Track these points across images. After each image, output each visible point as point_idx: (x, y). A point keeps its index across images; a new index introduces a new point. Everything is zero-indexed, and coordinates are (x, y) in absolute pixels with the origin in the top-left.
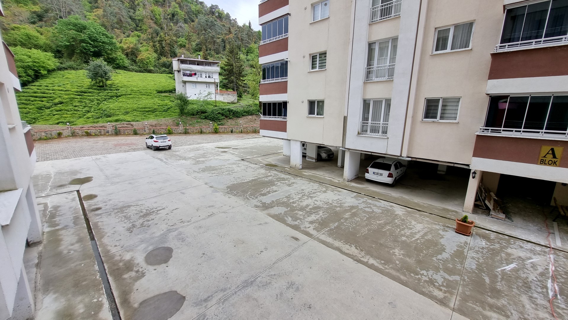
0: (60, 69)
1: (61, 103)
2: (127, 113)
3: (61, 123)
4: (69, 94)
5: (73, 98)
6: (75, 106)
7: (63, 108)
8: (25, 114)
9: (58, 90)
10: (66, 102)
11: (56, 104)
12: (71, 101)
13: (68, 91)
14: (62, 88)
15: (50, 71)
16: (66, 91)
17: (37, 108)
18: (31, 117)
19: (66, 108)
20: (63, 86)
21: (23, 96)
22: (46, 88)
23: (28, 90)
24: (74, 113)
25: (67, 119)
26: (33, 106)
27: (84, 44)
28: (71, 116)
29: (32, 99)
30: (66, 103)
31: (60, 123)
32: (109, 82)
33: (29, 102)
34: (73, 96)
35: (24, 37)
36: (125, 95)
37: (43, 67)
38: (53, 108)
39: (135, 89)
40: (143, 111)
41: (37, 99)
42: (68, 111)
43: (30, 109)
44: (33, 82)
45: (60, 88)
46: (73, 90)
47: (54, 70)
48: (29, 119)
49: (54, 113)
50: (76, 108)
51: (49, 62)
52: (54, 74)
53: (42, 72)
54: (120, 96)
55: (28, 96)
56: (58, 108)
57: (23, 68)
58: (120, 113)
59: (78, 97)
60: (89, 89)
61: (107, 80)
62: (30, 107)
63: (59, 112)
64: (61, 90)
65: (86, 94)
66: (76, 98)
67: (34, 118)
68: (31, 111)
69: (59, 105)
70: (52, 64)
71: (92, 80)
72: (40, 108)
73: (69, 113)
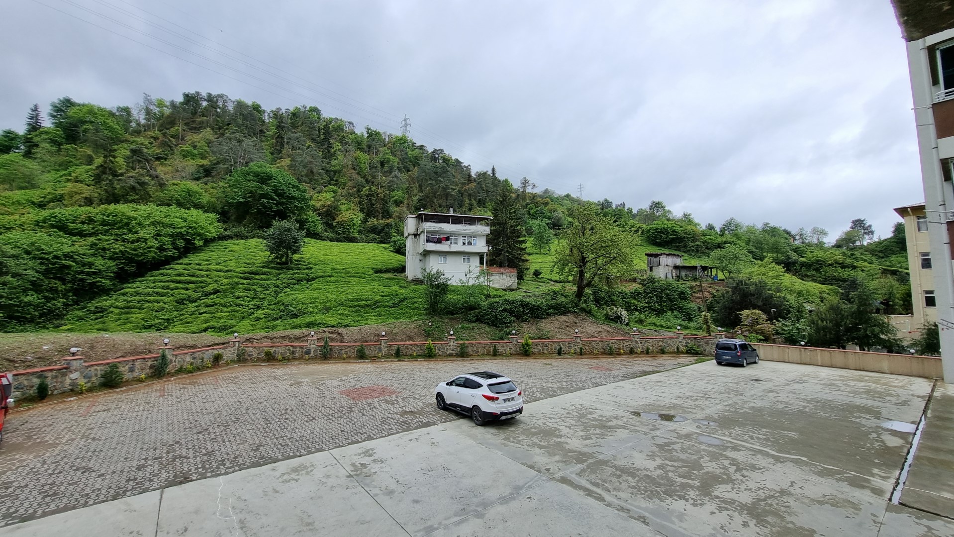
0: (222, 238)
1: (216, 292)
2: (327, 309)
3: (211, 328)
4: (231, 277)
5: (237, 284)
6: (238, 298)
7: (218, 300)
8: (156, 311)
9: (216, 270)
10: (223, 291)
11: (207, 295)
12: (233, 288)
13: (230, 271)
14: (221, 267)
15: (208, 242)
16: (227, 271)
17: (177, 302)
18: (163, 317)
19: (222, 301)
20: (223, 264)
21: (160, 282)
22: (197, 267)
23: (170, 271)
24: (234, 311)
25: (222, 321)
26: (171, 298)
27: (265, 201)
28: (228, 316)
29: (173, 285)
30: (225, 291)
31: (209, 330)
32: (296, 257)
33: (166, 291)
34: (236, 280)
35: (184, 194)
36: (322, 277)
37: (200, 235)
38: (202, 301)
39: (338, 267)
40: (356, 306)
41: (181, 285)
42: (225, 306)
43: (165, 303)
44: (179, 258)
45: (219, 267)
46: (238, 270)
47: (213, 240)
48: (160, 321)
49: (202, 311)
50: (239, 301)
51: (211, 228)
52: (212, 246)
53: (196, 242)
54: (313, 279)
55: (168, 281)
56: (209, 301)
57: (172, 236)
58: (315, 310)
59: (245, 281)
60: (263, 267)
61: (295, 252)
62: (166, 299)
63: (210, 308)
64: (220, 271)
65: (257, 277)
66: (241, 284)
67: (168, 319)
68: (167, 306)
69: (212, 297)
70: (214, 231)
71: (272, 253)
72: (181, 302)
73: (225, 309)
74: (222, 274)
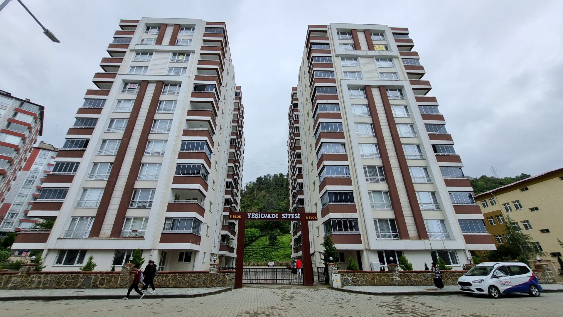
0: (261, 236)
1: (256, 253)
2: (278, 257)
4: (260, 249)
5: (261, 251)
6: (261, 255)
11: (254, 254)
15: (257, 238)
17: (248, 256)
19: (257, 256)
22: (253, 246)
24: (259, 258)
26: (247, 255)
27: (271, 223)
29: (248, 252)
30: (258, 253)
32: (277, 241)
34: (261, 249)
35: (252, 223)
36: (281, 248)
37: (255, 236)
39: (286, 244)
40: (285, 256)
41: (249, 252)
44: (250, 244)
45: (258, 246)
46: (262, 247)
47: (258, 237)
50: (261, 256)
51: (257, 234)
52: (259, 239)
53: (254, 239)
54: (279, 248)
57: (248, 237)
58: (276, 257)
59: (263, 250)
60: (268, 245)
61: (276, 240)
62: (246, 255)
65: (266, 248)
69: (255, 254)
70: (258, 235)
71: (270, 241)
72: (249, 256)
73: (258, 258)
74: (258, 248)
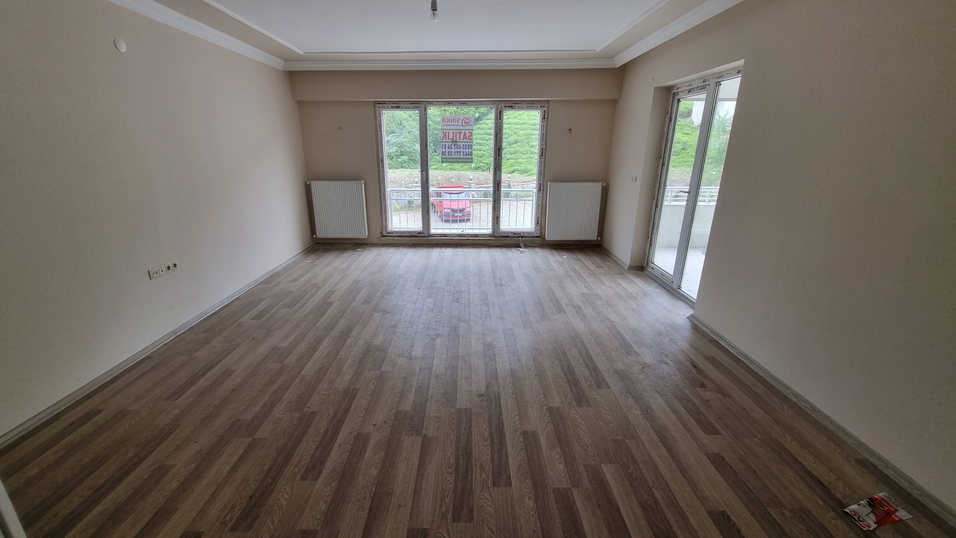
3: (517, 171)
7: (518, 149)
8: (480, 157)
9: (514, 123)
10: (521, 141)
12: (528, 138)
13: (525, 123)
14: (518, 120)
16: (522, 124)
18: (484, 162)
20: (519, 117)
21: (479, 134)
23: (483, 125)
25: (523, 165)
28: (527, 161)
31: (516, 172)
33: (484, 141)
38: (508, 149)
42: (524, 154)
43: (484, 151)
48: (483, 164)
49: (509, 157)
55: (483, 134)
56: (512, 150)
63: (514, 155)
64: (517, 124)
66: (533, 135)
67: (488, 163)
68: (485, 153)
